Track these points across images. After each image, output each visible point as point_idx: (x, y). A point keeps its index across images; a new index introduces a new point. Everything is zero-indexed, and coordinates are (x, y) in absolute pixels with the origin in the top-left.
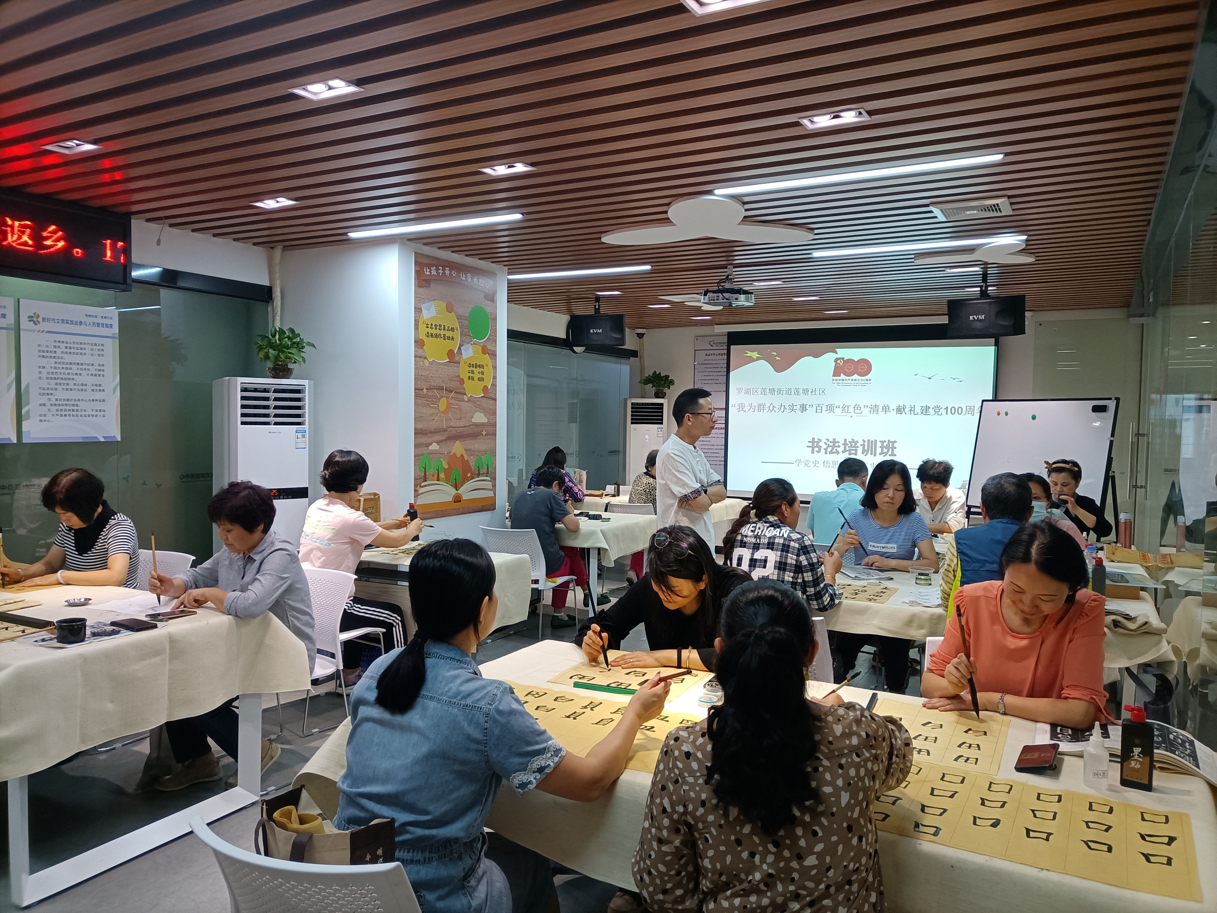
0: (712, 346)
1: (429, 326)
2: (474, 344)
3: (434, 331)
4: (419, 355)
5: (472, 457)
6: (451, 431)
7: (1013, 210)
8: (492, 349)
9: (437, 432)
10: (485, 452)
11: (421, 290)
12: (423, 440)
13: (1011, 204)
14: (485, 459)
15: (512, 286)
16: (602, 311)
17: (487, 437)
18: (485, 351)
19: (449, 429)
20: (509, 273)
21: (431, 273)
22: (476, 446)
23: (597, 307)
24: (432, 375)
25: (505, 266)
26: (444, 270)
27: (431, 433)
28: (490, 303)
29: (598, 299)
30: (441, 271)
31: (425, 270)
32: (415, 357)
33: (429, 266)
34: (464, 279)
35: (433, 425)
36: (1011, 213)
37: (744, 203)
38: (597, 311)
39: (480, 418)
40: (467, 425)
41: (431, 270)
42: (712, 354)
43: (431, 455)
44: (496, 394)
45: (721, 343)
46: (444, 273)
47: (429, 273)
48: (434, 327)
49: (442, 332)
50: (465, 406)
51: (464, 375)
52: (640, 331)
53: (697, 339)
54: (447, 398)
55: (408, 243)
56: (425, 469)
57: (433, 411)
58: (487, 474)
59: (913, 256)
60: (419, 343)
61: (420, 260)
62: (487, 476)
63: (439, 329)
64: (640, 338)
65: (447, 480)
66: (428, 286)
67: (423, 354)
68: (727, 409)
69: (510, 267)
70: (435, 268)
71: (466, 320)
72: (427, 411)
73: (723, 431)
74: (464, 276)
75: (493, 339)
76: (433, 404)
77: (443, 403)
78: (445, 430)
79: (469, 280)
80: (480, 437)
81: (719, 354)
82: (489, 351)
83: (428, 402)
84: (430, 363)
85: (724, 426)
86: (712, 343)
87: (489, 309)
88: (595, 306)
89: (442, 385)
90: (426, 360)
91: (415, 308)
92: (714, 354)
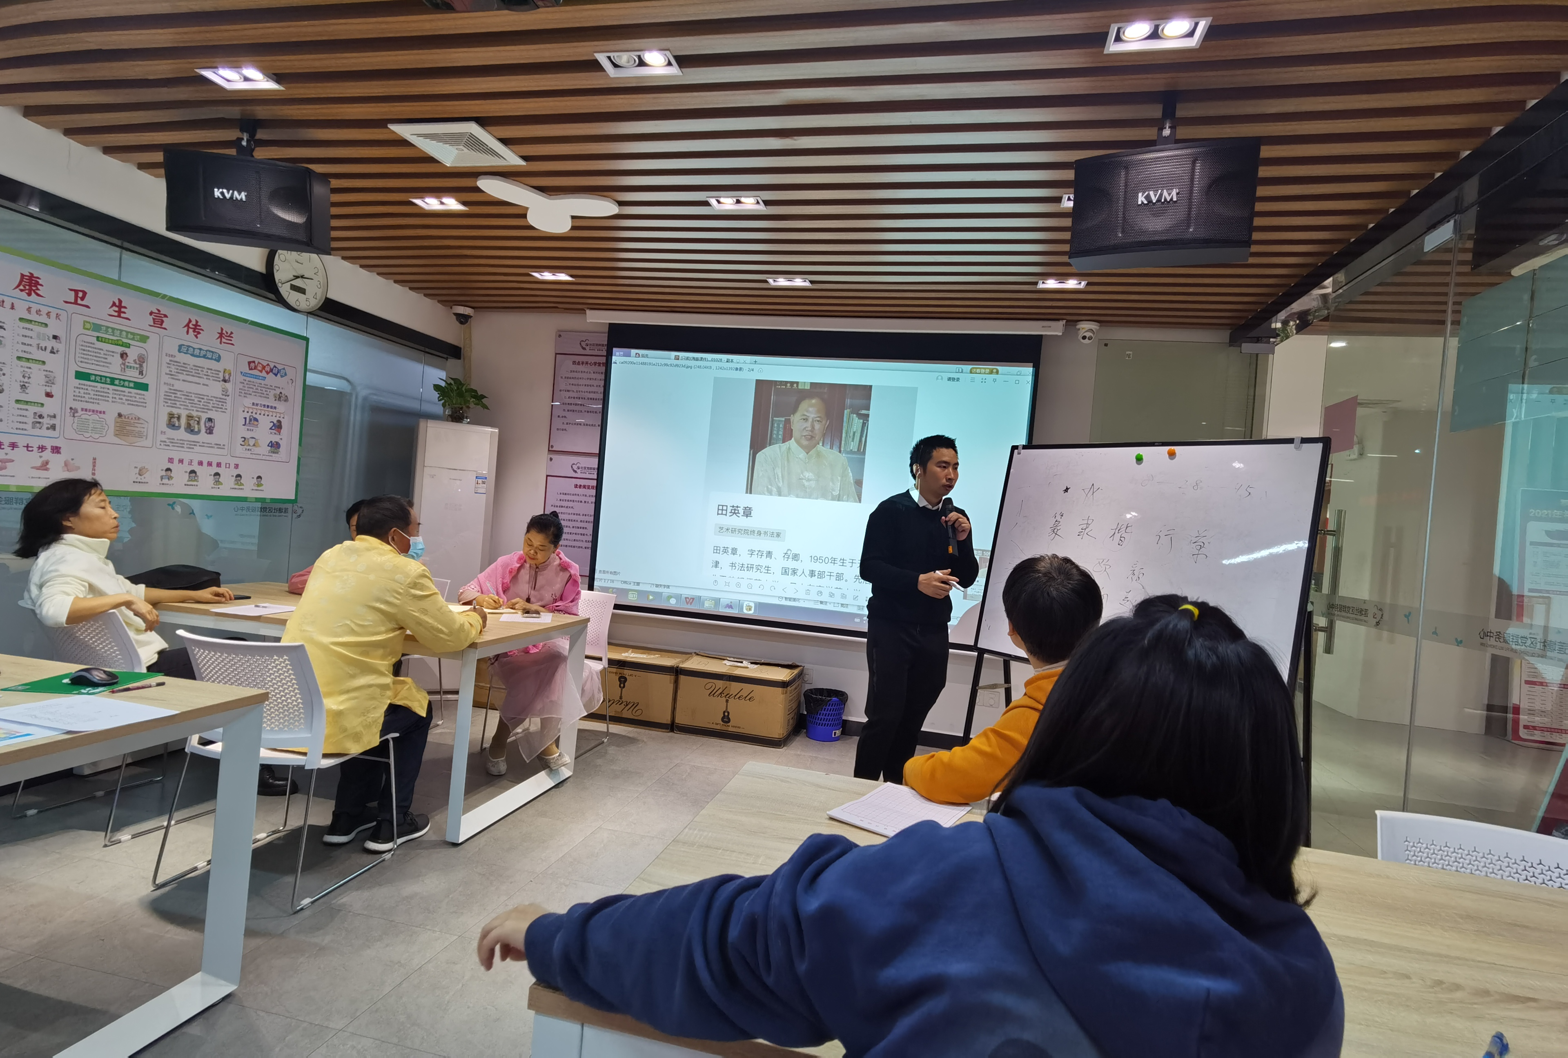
0: (584, 349)
42: (583, 363)
45: (600, 345)
52: (461, 310)
53: (560, 336)
64: (461, 323)
68: (601, 456)
73: (593, 492)
81: (595, 364)
85: (594, 483)
86: (583, 344)
92: (587, 363)
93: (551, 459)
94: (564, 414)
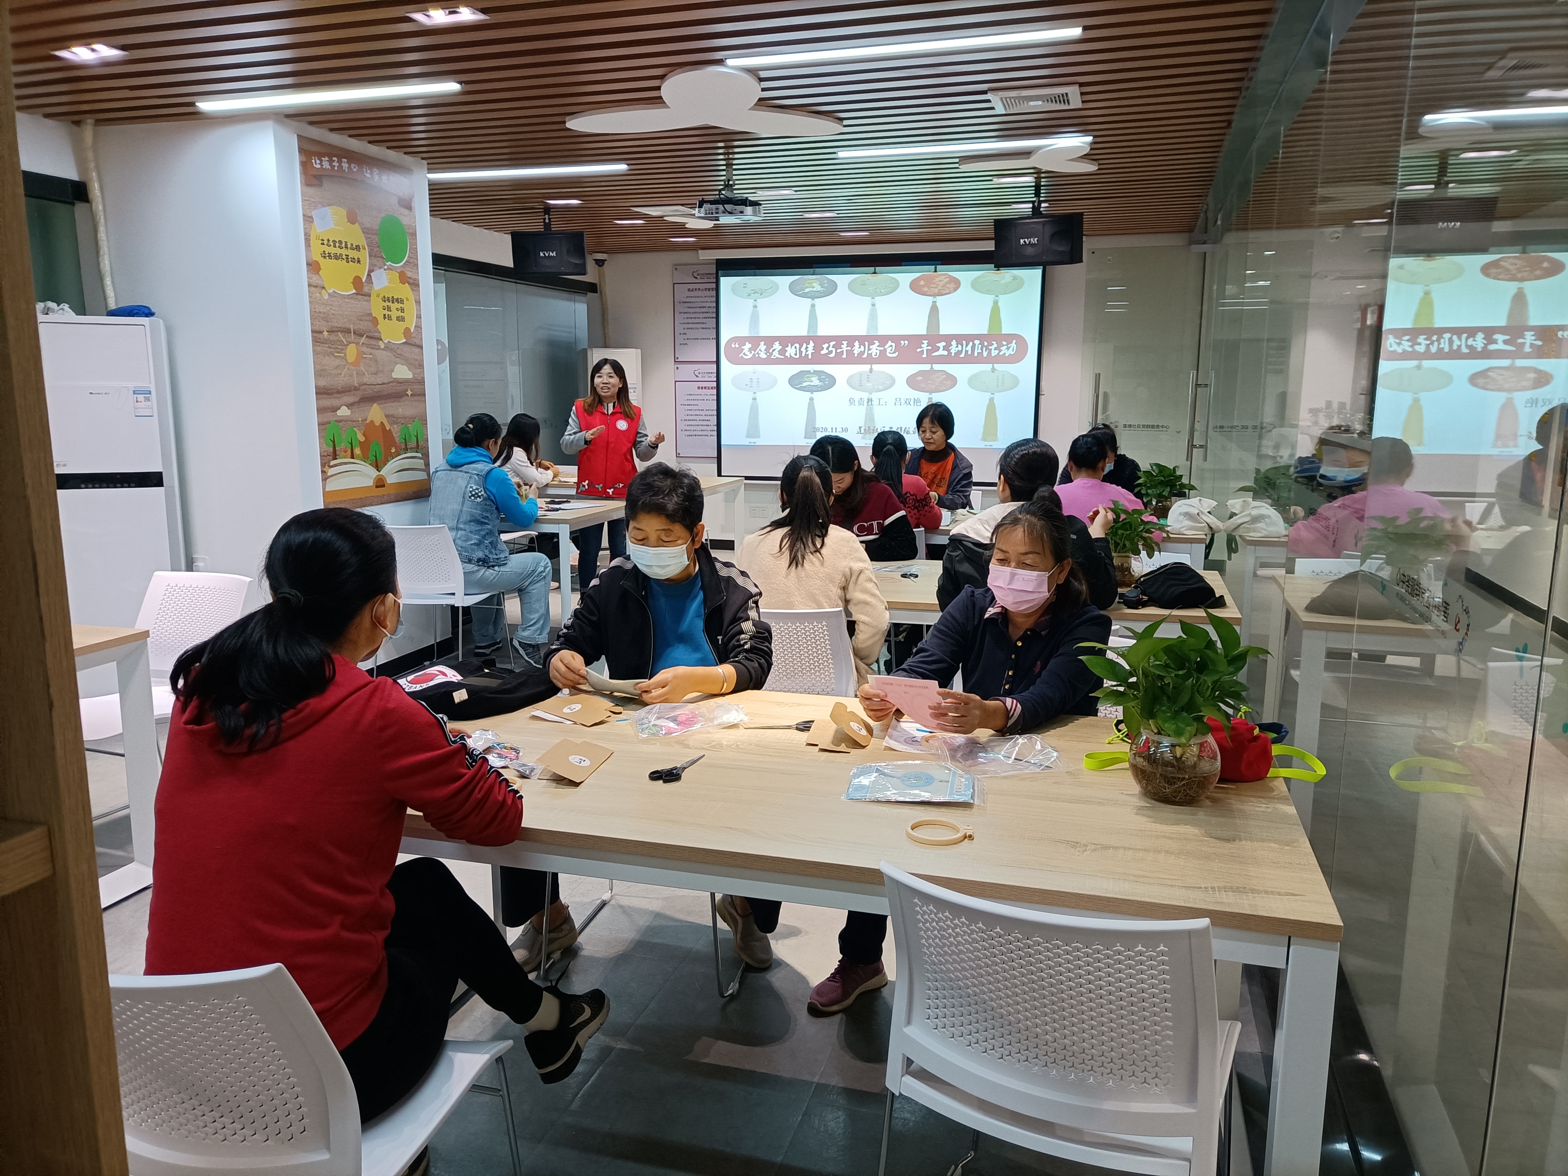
0: (696, 278)
1: (326, 242)
2: (389, 269)
3: (332, 250)
4: (315, 284)
5: (395, 426)
6: (365, 390)
7: (1083, 102)
8: (414, 277)
9: (346, 392)
10: (413, 419)
11: (311, 191)
12: (328, 402)
13: (1082, 94)
14: (412, 428)
15: (435, 189)
16: (554, 228)
17: (413, 399)
18: (404, 279)
19: (362, 388)
20: (430, 170)
21: (322, 165)
22: (400, 410)
23: (547, 221)
24: (333, 312)
25: (423, 159)
26: (340, 162)
27: (338, 392)
28: (406, 212)
29: (548, 209)
30: (336, 164)
31: (313, 161)
32: (309, 285)
33: (320, 156)
34: (368, 176)
35: (341, 381)
36: (1080, 105)
37: (761, 80)
38: (547, 226)
39: (402, 372)
40: (385, 381)
41: (321, 161)
42: (696, 289)
43: (340, 424)
44: (422, 340)
45: (708, 274)
46: (340, 167)
47: (319, 166)
48: (332, 244)
49: (344, 252)
50: (382, 355)
51: (378, 313)
52: (600, 256)
53: (676, 269)
54: (357, 344)
55: (286, 120)
56: (334, 442)
57: (338, 362)
58: (417, 449)
59: (957, 160)
60: (313, 267)
61: (307, 147)
62: (417, 452)
63: (339, 247)
64: (600, 266)
65: (365, 458)
66: (320, 185)
67: (319, 282)
68: (718, 362)
69: (430, 161)
70: (327, 159)
71: (376, 234)
72: (330, 362)
73: (714, 391)
74: (369, 171)
75: (413, 263)
76: (338, 352)
77: (351, 352)
78: (356, 389)
79: (376, 177)
80: (404, 399)
81: (706, 289)
82: (409, 280)
83: (332, 350)
84: (329, 295)
85: (715, 384)
86: (695, 274)
87: (405, 220)
88: (545, 219)
89: (347, 325)
90: (323, 291)
91: (304, 215)
92: (699, 289)
93: (677, 368)
94: (685, 331)
